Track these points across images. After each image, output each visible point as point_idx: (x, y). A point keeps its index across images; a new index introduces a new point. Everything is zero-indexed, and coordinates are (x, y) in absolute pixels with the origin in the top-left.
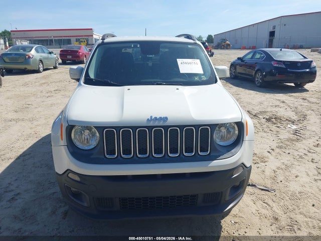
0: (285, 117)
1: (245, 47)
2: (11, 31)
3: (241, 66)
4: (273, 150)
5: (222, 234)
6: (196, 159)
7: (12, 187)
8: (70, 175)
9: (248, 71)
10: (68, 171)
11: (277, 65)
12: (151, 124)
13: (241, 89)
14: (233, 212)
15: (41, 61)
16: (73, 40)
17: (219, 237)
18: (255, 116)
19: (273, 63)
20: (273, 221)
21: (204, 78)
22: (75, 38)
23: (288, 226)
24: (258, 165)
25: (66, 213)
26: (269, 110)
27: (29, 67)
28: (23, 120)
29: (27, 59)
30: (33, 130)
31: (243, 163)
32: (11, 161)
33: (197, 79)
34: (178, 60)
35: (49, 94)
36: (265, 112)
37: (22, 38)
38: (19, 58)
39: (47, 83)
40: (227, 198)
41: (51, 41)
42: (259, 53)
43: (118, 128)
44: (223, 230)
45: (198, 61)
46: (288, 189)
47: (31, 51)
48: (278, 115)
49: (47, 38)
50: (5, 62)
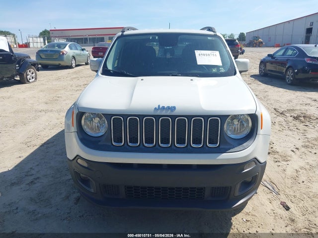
0: (315, 116)
1: (279, 45)
2: (51, 30)
3: (272, 63)
4: (297, 149)
5: (232, 231)
6: (204, 150)
7: (33, 172)
8: (79, 161)
9: (279, 68)
10: (78, 157)
11: (311, 62)
12: (158, 113)
13: (270, 87)
14: (246, 210)
15: (74, 57)
16: (106, 38)
17: (227, 234)
18: (281, 113)
19: (306, 59)
20: (289, 222)
21: (222, 70)
22: (108, 37)
23: (306, 228)
24: (279, 164)
25: (79, 199)
26: (298, 107)
27: (62, 63)
28: (51, 111)
29: (61, 56)
30: (59, 121)
31: (256, 158)
32: (36, 148)
33: (214, 70)
34: (196, 51)
35: (78, 88)
36: (293, 110)
37: (60, 37)
38: (54, 54)
39: (78, 77)
40: (237, 193)
41: (86, 39)
42: (292, 49)
43: (125, 116)
44: (233, 227)
45: (217, 53)
46: (310, 190)
47: (65, 48)
48: (308, 113)
49: (83, 37)
50: (42, 58)
